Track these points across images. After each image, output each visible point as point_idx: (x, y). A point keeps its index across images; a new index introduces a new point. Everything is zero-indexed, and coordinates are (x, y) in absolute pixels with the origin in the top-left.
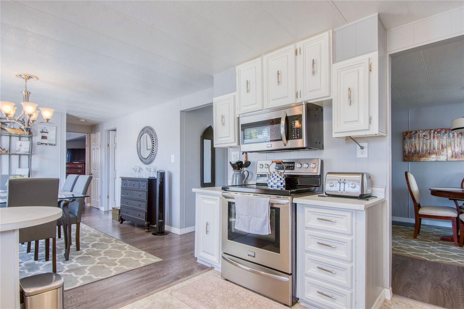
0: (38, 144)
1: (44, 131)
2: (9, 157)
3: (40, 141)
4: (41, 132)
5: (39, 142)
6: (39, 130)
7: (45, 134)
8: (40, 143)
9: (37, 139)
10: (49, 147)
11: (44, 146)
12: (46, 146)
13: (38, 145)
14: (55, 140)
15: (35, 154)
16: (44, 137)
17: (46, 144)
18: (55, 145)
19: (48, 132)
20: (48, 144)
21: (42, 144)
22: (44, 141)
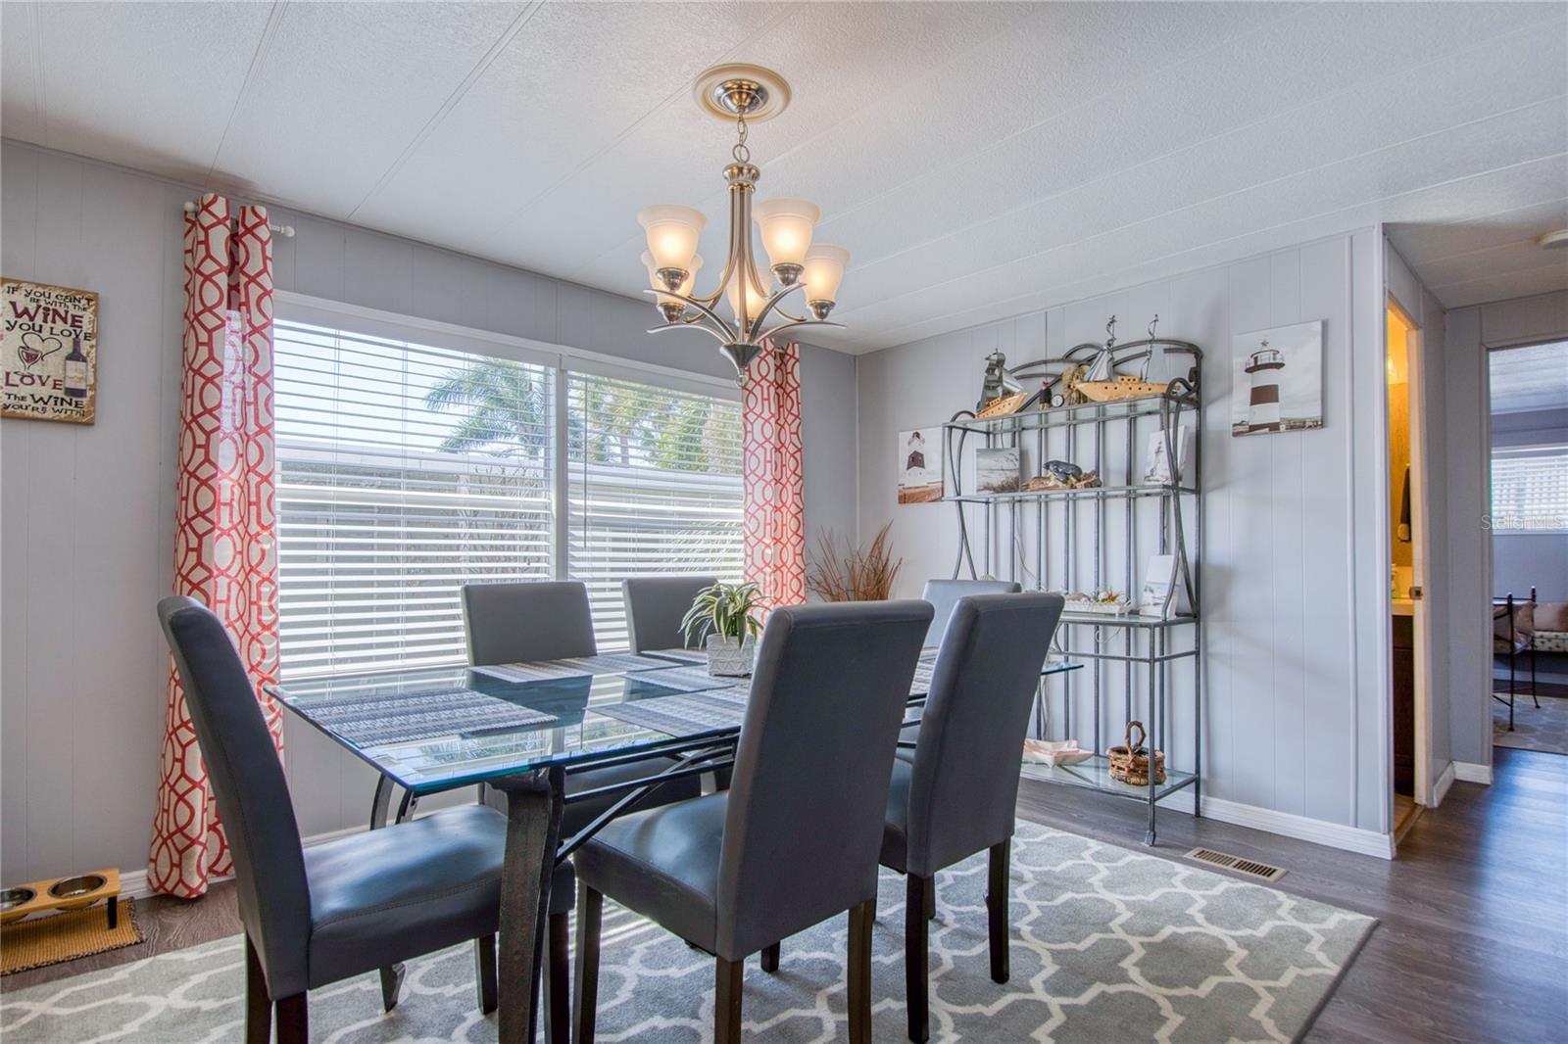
0: (1236, 434)
1: (1264, 359)
2: (1129, 506)
3: (1245, 417)
4: (1249, 370)
5: (1241, 424)
6: (1241, 361)
7: (1265, 378)
8: (1246, 428)
9: (1229, 408)
10: (1287, 440)
11: (1262, 439)
12: (1275, 436)
13: (1240, 439)
14: (1319, 396)
15: (1221, 486)
16: (1263, 395)
17: (1274, 427)
18: (1320, 424)
19: (1278, 361)
20: (1283, 427)
21: (1253, 428)
22: (1268, 413)
